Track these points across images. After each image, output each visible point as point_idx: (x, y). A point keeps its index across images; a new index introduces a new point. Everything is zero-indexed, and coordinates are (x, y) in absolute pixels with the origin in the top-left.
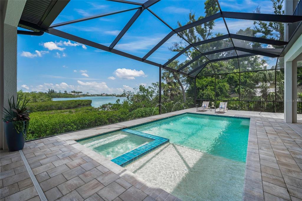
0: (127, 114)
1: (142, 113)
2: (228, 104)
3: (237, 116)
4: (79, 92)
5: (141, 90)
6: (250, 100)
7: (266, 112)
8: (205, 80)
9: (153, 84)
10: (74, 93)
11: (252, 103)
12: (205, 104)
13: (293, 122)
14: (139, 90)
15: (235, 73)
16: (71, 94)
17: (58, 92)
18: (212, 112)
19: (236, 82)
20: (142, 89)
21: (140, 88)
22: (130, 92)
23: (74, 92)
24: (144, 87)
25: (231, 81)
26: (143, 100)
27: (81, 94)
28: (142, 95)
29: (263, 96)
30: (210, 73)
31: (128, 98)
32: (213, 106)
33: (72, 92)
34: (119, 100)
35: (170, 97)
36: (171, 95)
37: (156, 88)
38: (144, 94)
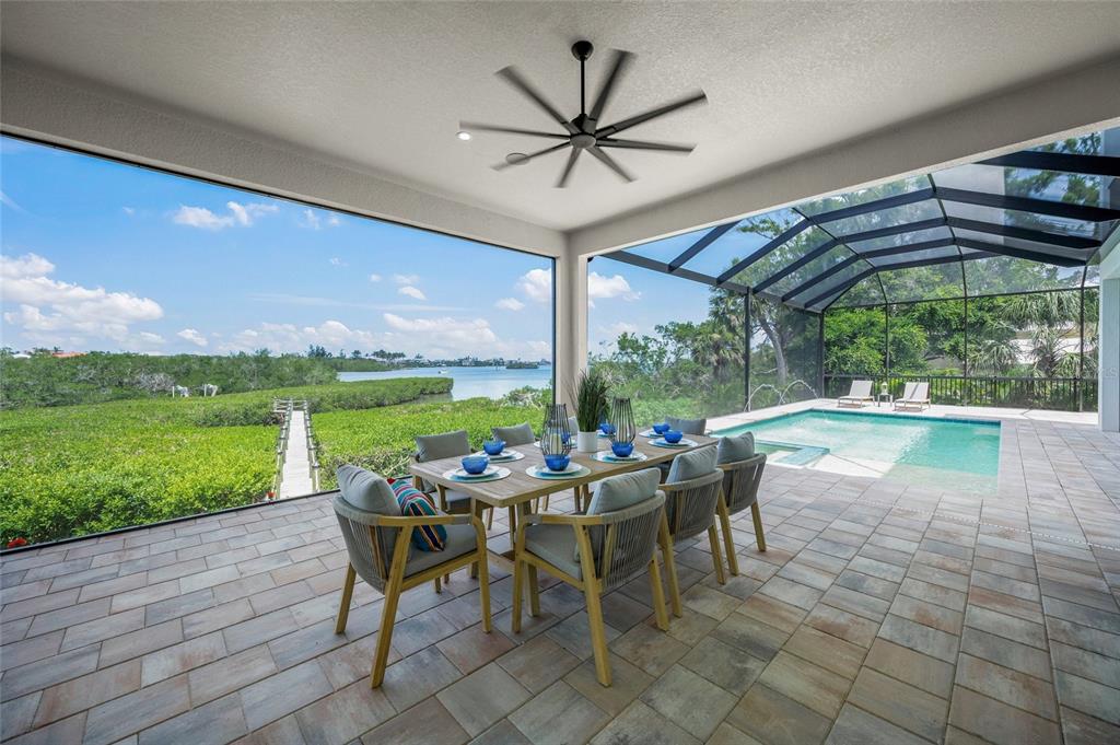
2: (930, 387)
4: (395, 355)
5: (623, 348)
6: (999, 375)
7: (1050, 409)
8: (849, 319)
9: (659, 328)
10: (382, 357)
11: (1004, 386)
12: (861, 388)
14: (616, 348)
16: (375, 361)
17: (336, 354)
19: (947, 322)
20: (625, 343)
21: (619, 343)
23: (382, 354)
24: (634, 338)
25: (930, 320)
27: (401, 359)
28: (627, 364)
29: (1040, 365)
32: (885, 393)
33: (376, 354)
35: (711, 368)
36: (718, 361)
37: (670, 342)
38: (633, 361)
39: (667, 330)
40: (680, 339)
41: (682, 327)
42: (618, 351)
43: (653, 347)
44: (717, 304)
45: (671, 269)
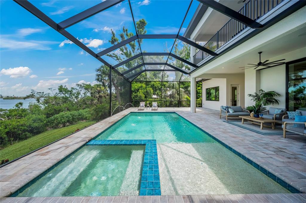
0: (44, 121)
1: (68, 118)
2: (157, 103)
3: (167, 111)
8: (136, 85)
9: (78, 85)
12: (142, 104)
13: (195, 112)
15: (155, 82)
18: (149, 110)
20: (61, 89)
21: (59, 89)
22: (43, 93)
24: (65, 88)
26: (65, 102)
28: (63, 97)
30: (139, 80)
31: (38, 100)
32: (148, 105)
34: (21, 104)
35: (97, 99)
36: (99, 96)
37: (82, 90)
38: (66, 96)
39: (81, 86)
40: (86, 89)
41: (87, 85)
42: (58, 92)
43: (74, 91)
44: (98, 76)
45: (58, 28)
